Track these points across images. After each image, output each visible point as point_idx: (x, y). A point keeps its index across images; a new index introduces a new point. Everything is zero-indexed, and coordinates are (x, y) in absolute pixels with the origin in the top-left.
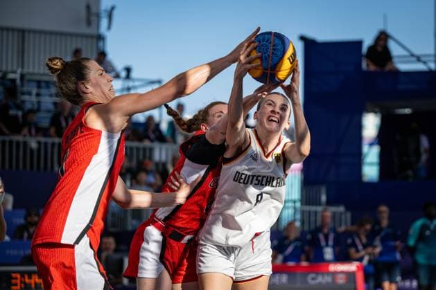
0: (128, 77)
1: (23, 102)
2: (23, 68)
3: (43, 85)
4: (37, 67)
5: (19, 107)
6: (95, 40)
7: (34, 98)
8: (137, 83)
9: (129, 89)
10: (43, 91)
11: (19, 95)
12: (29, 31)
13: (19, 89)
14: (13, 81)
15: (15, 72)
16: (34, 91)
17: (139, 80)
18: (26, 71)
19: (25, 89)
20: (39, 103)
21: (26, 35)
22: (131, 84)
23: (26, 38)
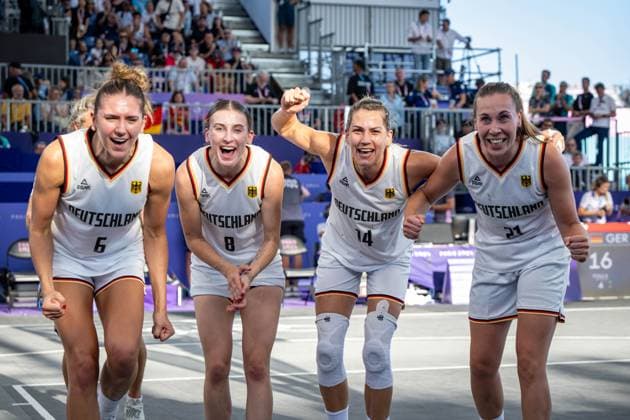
0: (468, 47)
1: (371, 73)
2: (370, 42)
3: (388, 56)
4: (382, 41)
5: (367, 79)
6: (436, 13)
7: (381, 70)
8: (476, 53)
9: (469, 58)
10: (389, 63)
11: (367, 67)
12: (375, 7)
13: (367, 62)
14: (362, 54)
15: (363, 47)
16: (381, 63)
17: (477, 49)
18: (372, 45)
19: (373, 62)
20: (385, 73)
21: (373, 10)
22: (470, 53)
23: (373, 14)
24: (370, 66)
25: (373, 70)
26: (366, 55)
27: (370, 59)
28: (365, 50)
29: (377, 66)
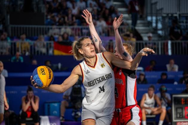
24: (180, 22)
25: (181, 24)
26: (178, 18)
27: (180, 19)
28: (177, 15)
29: (183, 22)
